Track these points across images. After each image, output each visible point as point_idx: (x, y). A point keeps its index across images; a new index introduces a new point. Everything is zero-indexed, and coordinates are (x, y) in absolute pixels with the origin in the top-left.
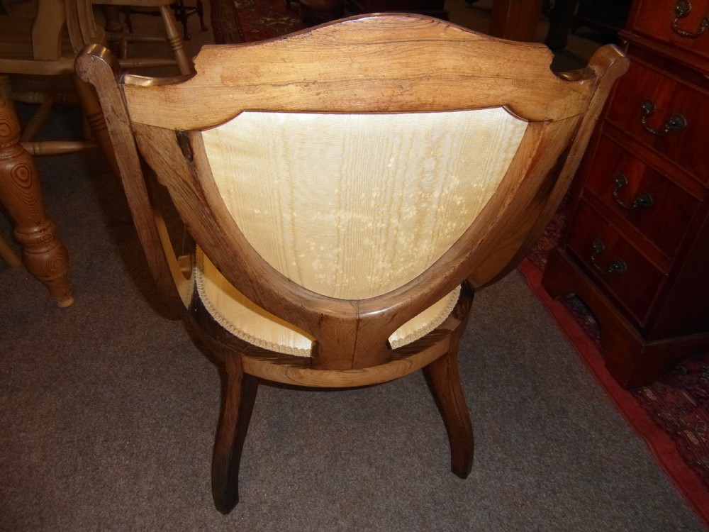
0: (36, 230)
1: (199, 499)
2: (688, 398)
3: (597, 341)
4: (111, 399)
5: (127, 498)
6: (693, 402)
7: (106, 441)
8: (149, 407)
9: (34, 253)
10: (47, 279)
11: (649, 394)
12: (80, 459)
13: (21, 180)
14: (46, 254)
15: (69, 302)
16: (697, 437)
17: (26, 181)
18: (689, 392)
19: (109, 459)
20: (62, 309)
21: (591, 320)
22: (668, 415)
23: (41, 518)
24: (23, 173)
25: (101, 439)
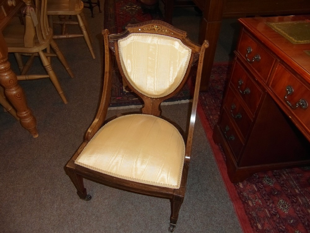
0: (24, 113)
6: (256, 190)
9: (24, 120)
10: (29, 129)
13: (18, 97)
14: (28, 121)
15: (37, 136)
16: (252, 203)
17: (20, 97)
18: (256, 186)
22: (245, 194)
24: (19, 95)
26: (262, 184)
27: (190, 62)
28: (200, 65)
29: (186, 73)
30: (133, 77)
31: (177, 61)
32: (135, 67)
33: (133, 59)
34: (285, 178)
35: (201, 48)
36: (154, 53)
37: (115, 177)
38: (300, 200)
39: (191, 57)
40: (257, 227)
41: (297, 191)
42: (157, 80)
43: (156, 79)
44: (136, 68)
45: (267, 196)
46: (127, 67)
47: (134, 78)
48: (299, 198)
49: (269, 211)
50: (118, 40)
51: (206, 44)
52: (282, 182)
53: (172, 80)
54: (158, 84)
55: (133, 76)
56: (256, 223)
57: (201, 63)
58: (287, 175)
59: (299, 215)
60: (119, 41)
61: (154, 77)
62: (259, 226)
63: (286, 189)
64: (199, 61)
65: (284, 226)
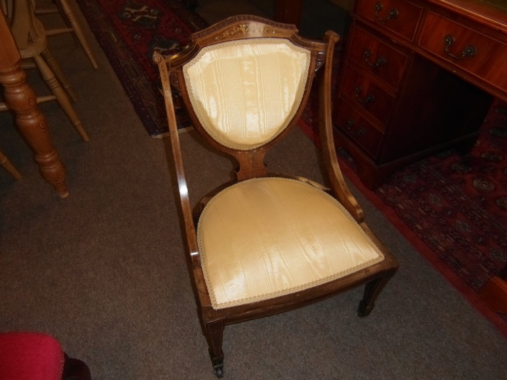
0: (47, 156)
1: (185, 275)
2: (399, 190)
3: (355, 170)
4: (117, 240)
5: (148, 282)
6: (400, 191)
7: (124, 260)
8: (139, 240)
9: (47, 169)
10: (56, 183)
11: (381, 191)
12: (115, 270)
13: (42, 128)
14: (53, 170)
15: (66, 195)
16: (403, 205)
17: (44, 129)
18: (398, 186)
19: (131, 268)
20: (64, 199)
21: (350, 159)
22: (390, 199)
23: (110, 299)
24: (42, 124)
25: (122, 259)
26: (404, 184)
27: (309, 71)
28: (328, 72)
29: (305, 92)
30: (221, 124)
31: (294, 75)
32: (224, 107)
33: (218, 94)
34: (425, 171)
35: (328, 45)
36: (252, 73)
37: (297, 293)
38: (450, 190)
39: (311, 64)
40: (417, 228)
41: (443, 182)
42: (264, 116)
43: (262, 115)
44: (226, 108)
45: (414, 194)
46: (210, 109)
47: (223, 127)
48: (448, 188)
49: (423, 209)
50: (183, 65)
51: (334, 37)
52: (424, 177)
53: (289, 109)
54: (265, 123)
55: (222, 122)
56: (415, 225)
57: (329, 68)
58: (426, 167)
59: (454, 205)
60: (184, 67)
61: (259, 112)
62: (419, 227)
63: (431, 182)
64: (326, 66)
65: (443, 219)
